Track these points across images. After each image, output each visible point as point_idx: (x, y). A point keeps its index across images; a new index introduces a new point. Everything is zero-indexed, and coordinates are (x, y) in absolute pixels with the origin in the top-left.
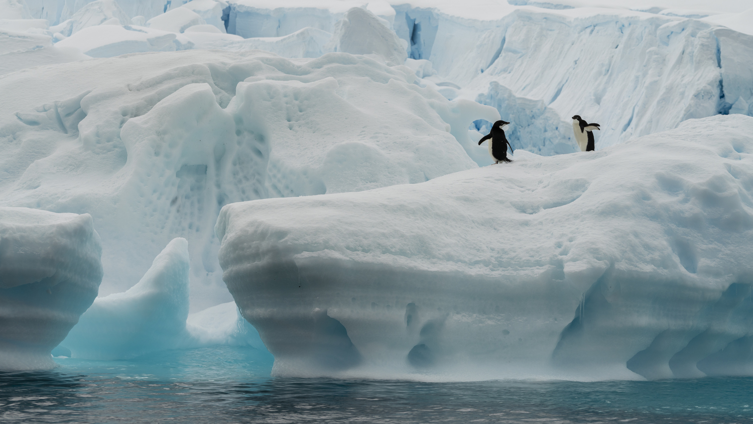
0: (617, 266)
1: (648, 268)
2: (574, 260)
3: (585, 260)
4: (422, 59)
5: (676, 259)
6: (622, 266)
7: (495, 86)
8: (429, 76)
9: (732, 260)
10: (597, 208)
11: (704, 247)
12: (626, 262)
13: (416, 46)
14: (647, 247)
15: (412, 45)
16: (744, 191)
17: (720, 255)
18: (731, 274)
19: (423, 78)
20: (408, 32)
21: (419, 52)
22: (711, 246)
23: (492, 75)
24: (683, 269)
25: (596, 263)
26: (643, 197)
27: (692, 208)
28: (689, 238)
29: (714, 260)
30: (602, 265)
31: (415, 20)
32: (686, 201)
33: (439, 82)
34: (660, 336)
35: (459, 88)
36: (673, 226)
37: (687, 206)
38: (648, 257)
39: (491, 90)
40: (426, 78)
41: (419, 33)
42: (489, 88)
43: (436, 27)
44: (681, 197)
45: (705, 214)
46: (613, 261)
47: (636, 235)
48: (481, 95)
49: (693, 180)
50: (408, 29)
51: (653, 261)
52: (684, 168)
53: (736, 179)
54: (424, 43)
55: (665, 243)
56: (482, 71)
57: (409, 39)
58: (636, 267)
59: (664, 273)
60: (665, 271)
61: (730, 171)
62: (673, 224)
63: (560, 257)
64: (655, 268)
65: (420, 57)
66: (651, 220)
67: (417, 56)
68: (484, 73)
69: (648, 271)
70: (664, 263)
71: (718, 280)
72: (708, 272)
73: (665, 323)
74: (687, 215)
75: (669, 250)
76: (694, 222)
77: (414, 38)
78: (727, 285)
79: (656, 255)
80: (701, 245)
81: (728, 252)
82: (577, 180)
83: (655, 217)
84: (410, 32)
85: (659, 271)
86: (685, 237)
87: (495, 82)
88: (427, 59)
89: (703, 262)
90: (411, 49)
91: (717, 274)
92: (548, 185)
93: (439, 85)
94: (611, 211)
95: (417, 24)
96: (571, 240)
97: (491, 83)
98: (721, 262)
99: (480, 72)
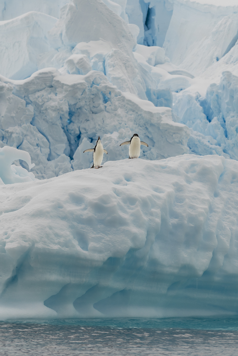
0: (36, 245)
1: (55, 247)
2: (11, 242)
3: (17, 242)
4: (156, 45)
5: (75, 243)
6: (40, 245)
7: (228, 75)
8: (161, 63)
9: (110, 244)
10: (31, 212)
11: (93, 236)
12: (42, 244)
13: (149, 31)
14: (57, 235)
15: (145, 30)
16: (122, 204)
17: (103, 241)
18: (109, 252)
19: (155, 66)
20: (141, 17)
21: (152, 37)
22: (98, 235)
23: (227, 63)
24: (79, 248)
25: (23, 243)
26: (58, 206)
27: (88, 213)
28: (85, 230)
29: (99, 244)
30: (27, 245)
31: (149, 4)
32: (85, 209)
33: (171, 70)
34: (65, 287)
35: (193, 77)
36: (75, 224)
37: (86, 212)
38: (56, 241)
39: (223, 80)
40: (157, 66)
41: (153, 17)
42: (221, 78)
43: (171, 13)
44: (83, 206)
45: (96, 217)
46: (34, 243)
47: (51, 228)
48: (213, 85)
49: (90, 197)
50: (142, 14)
51: (59, 243)
52: (87, 190)
53: (118, 197)
54: (159, 29)
55: (68, 233)
56: (218, 60)
57: (142, 24)
58: (48, 246)
59: (66, 250)
60: (67, 249)
61: (115, 192)
62: (75, 222)
63: (5, 240)
64: (60, 247)
65: (154, 44)
66: (62, 220)
67: (150, 42)
68: (219, 61)
69: (55, 249)
70: (66, 244)
71: (101, 255)
72: (95, 250)
73: (67, 279)
74: (84, 217)
75: (71, 237)
76: (89, 222)
77: (147, 22)
78: (106, 258)
79: (62, 240)
80: (91, 235)
81: (108, 239)
82: (26, 197)
83: (64, 218)
84: (143, 17)
85: (62, 249)
86: (82, 230)
87: (228, 72)
88: (161, 46)
89: (92, 244)
90: (145, 34)
91: (100, 252)
92: (11, 199)
93: (171, 73)
94: (38, 214)
95: (151, 8)
96: (13, 230)
97: (223, 73)
98: (103, 245)
99: (215, 60)
